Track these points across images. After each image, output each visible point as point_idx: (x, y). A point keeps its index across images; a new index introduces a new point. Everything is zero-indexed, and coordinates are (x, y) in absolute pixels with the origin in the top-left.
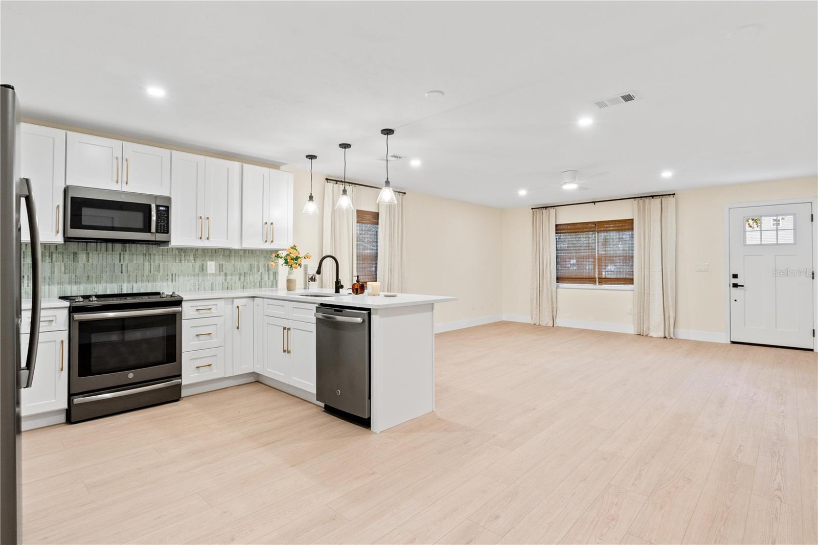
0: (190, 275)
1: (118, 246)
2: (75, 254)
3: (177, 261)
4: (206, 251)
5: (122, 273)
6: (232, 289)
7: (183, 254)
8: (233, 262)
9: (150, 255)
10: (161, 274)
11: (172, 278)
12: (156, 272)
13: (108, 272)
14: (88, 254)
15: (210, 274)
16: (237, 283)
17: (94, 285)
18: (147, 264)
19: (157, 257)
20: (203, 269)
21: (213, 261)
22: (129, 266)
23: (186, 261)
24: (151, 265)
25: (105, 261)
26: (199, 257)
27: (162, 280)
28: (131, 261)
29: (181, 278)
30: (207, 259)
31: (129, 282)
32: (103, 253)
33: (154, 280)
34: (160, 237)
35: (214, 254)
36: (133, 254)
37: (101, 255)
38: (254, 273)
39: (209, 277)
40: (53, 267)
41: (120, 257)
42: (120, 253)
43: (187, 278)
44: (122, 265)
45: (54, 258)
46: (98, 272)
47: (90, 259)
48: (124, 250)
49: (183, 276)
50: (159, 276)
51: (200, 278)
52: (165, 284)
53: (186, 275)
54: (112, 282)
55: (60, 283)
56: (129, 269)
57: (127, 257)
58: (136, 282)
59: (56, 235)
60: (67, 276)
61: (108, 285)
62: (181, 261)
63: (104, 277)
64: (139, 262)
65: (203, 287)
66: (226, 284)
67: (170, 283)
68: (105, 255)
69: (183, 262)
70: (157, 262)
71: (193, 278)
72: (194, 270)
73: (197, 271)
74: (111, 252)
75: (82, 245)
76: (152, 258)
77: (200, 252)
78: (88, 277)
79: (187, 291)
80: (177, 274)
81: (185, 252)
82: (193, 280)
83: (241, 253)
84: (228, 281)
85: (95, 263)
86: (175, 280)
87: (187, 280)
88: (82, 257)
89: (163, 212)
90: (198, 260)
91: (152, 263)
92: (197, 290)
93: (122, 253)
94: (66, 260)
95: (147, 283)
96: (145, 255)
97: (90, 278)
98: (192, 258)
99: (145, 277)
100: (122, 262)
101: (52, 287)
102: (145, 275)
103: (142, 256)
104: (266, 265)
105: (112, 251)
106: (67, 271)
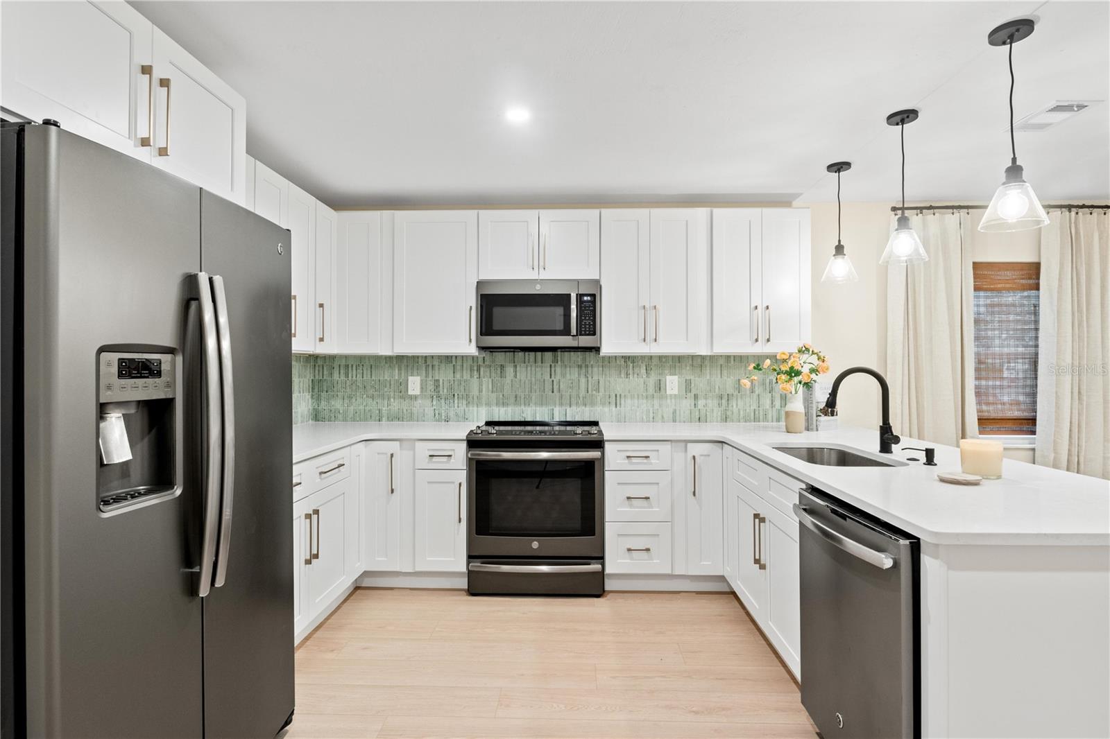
0: (640, 396)
1: (548, 355)
2: (502, 367)
3: (623, 376)
4: (664, 360)
5: (553, 392)
6: (706, 422)
7: (631, 365)
8: (708, 377)
9: (587, 366)
10: (601, 394)
11: (616, 400)
12: (594, 392)
13: (538, 391)
14: (515, 366)
15: (671, 395)
16: (715, 411)
17: (523, 407)
18: (583, 380)
19: (595, 369)
20: (659, 387)
21: (675, 375)
22: (561, 383)
23: (636, 376)
24: (588, 381)
25: (533, 376)
26: (653, 368)
27: (603, 404)
28: (564, 375)
29: (629, 401)
30: (667, 372)
31: (561, 404)
32: (531, 366)
33: (593, 404)
34: (585, 341)
35: (677, 364)
36: (566, 366)
37: (529, 368)
38: (745, 395)
39: (669, 401)
40: (481, 384)
41: (551, 371)
42: (551, 365)
43: (636, 401)
44: (553, 381)
45: (482, 373)
46: (527, 391)
47: (518, 374)
48: (555, 361)
49: (631, 398)
50: (599, 398)
51: (656, 402)
52: (606, 409)
53: (636, 396)
54: (542, 405)
55: (488, 404)
56: (561, 387)
57: (558, 370)
58: (570, 406)
59: (469, 345)
60: (494, 395)
61: (538, 408)
62: (627, 375)
63: (534, 397)
64: (573, 377)
65: (660, 416)
66: (697, 413)
67: (614, 409)
68: (533, 369)
69: (631, 376)
70: (596, 378)
71: (645, 401)
72: (647, 389)
73: (651, 390)
74: (540, 364)
75: (510, 355)
76: (590, 372)
77: (655, 362)
78: (516, 397)
79: (636, 422)
80: (623, 395)
81: (633, 362)
82: (645, 405)
83: (721, 361)
84: (699, 407)
85: (523, 378)
86: (620, 404)
87: (636, 405)
88: (510, 370)
89: (587, 304)
90: (652, 373)
91: (590, 379)
92: (651, 419)
93: (553, 365)
94: (493, 374)
95: (584, 408)
96: (580, 367)
97: (518, 399)
98: (643, 371)
99: (581, 399)
100: (553, 378)
101: (480, 409)
102: (581, 396)
103: (576, 369)
104: (768, 381)
105: (542, 363)
106: (495, 389)
